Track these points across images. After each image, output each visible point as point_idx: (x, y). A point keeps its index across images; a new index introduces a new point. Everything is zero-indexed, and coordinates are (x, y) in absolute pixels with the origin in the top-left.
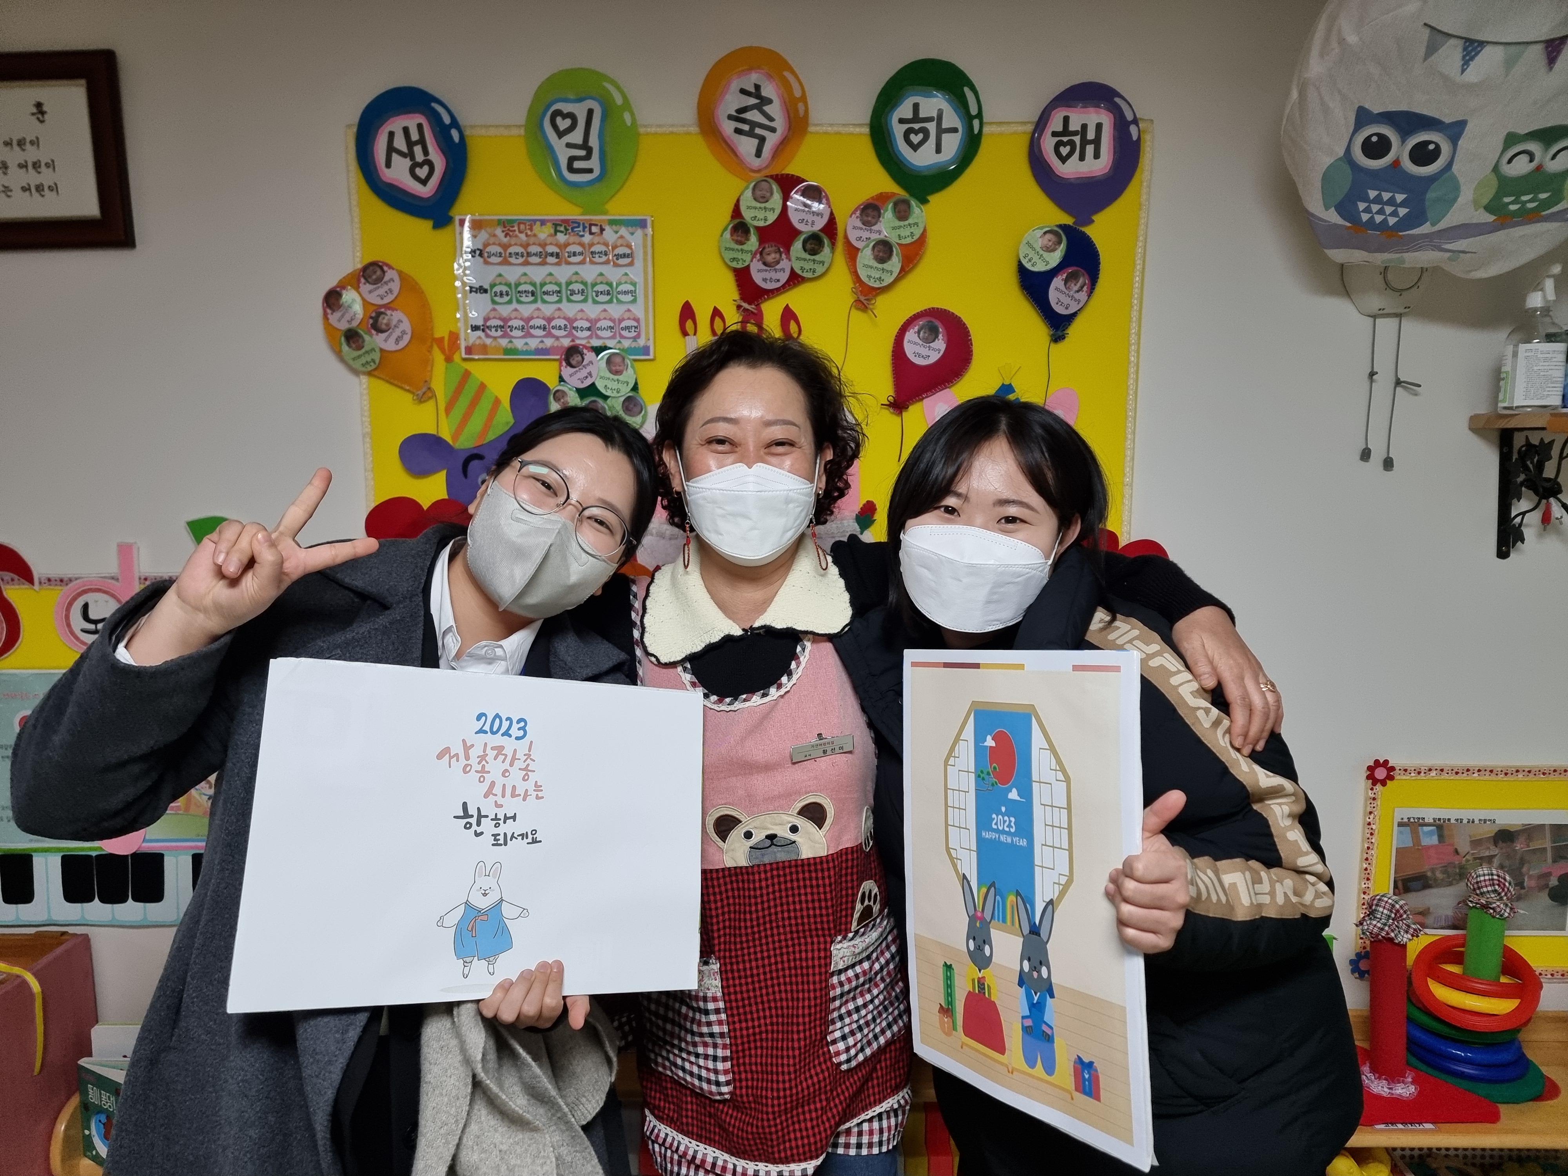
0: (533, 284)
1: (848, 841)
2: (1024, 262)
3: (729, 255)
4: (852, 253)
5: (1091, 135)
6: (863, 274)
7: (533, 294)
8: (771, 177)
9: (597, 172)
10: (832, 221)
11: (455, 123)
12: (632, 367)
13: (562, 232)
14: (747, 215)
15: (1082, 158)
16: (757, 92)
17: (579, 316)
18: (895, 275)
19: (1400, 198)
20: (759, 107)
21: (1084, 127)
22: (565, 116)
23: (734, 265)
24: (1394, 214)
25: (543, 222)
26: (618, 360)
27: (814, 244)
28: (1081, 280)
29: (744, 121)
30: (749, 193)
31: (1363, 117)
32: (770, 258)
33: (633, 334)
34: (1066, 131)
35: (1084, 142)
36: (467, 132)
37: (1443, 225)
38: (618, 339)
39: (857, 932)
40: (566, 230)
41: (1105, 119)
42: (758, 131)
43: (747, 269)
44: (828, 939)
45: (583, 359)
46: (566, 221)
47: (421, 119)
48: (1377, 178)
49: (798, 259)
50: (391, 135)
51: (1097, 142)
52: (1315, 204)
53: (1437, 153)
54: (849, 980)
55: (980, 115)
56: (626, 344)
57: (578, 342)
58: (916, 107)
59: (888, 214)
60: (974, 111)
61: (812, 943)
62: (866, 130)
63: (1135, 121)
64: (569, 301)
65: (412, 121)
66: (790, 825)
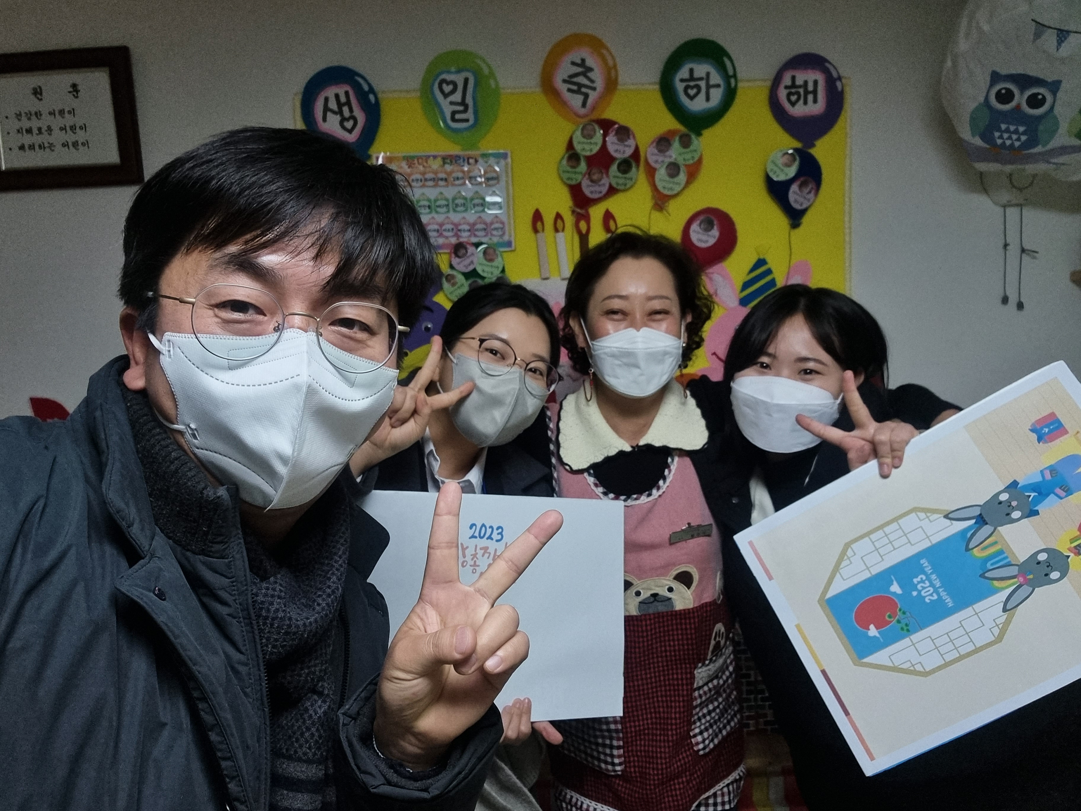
0: (429, 200)
1: (707, 598)
2: (771, 175)
3: (565, 176)
4: (651, 172)
5: (811, 88)
6: (660, 185)
7: (429, 207)
8: (594, 121)
9: (471, 122)
10: (637, 150)
11: (372, 90)
12: (501, 256)
13: (448, 164)
14: (578, 147)
15: (805, 103)
16: (583, 63)
17: (462, 222)
18: (682, 186)
19: (1021, 129)
20: (584, 74)
21: (806, 83)
22: (448, 83)
23: (570, 182)
24: (1018, 139)
25: (435, 157)
26: (491, 251)
27: (625, 166)
28: (810, 186)
29: (574, 84)
30: (578, 133)
31: (995, 77)
32: (595, 177)
33: (500, 233)
34: (793, 85)
35: (807, 93)
36: (380, 96)
37: (1050, 146)
38: (489, 236)
39: (711, 660)
40: (451, 162)
41: (820, 77)
42: (584, 90)
43: (579, 185)
44: (693, 666)
45: (467, 252)
46: (450, 156)
47: (348, 88)
48: (1005, 116)
49: (615, 177)
50: (326, 99)
51: (815, 92)
52: (966, 133)
53: (1044, 100)
54: (705, 693)
55: (735, 76)
56: (495, 240)
57: (462, 240)
58: (691, 71)
59: (676, 144)
60: (731, 72)
61: (681, 668)
62: (657, 87)
63: (840, 78)
64: (455, 211)
65: (341, 90)
66: (667, 587)
